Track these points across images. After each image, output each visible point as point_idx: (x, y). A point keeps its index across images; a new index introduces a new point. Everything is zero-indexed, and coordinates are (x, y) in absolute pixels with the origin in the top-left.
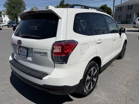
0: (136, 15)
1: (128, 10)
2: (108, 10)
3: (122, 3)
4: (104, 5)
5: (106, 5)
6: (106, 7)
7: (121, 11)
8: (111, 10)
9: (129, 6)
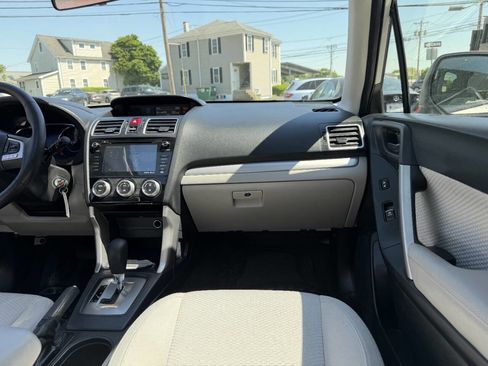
0: (235, 70)
1: (210, 53)
2: (146, 55)
3: (188, 29)
4: (128, 37)
5: (135, 38)
6: (135, 43)
7: (189, 55)
8: (155, 56)
9: (210, 40)
